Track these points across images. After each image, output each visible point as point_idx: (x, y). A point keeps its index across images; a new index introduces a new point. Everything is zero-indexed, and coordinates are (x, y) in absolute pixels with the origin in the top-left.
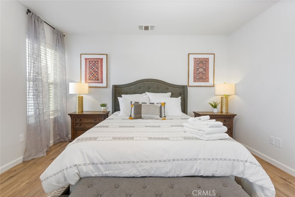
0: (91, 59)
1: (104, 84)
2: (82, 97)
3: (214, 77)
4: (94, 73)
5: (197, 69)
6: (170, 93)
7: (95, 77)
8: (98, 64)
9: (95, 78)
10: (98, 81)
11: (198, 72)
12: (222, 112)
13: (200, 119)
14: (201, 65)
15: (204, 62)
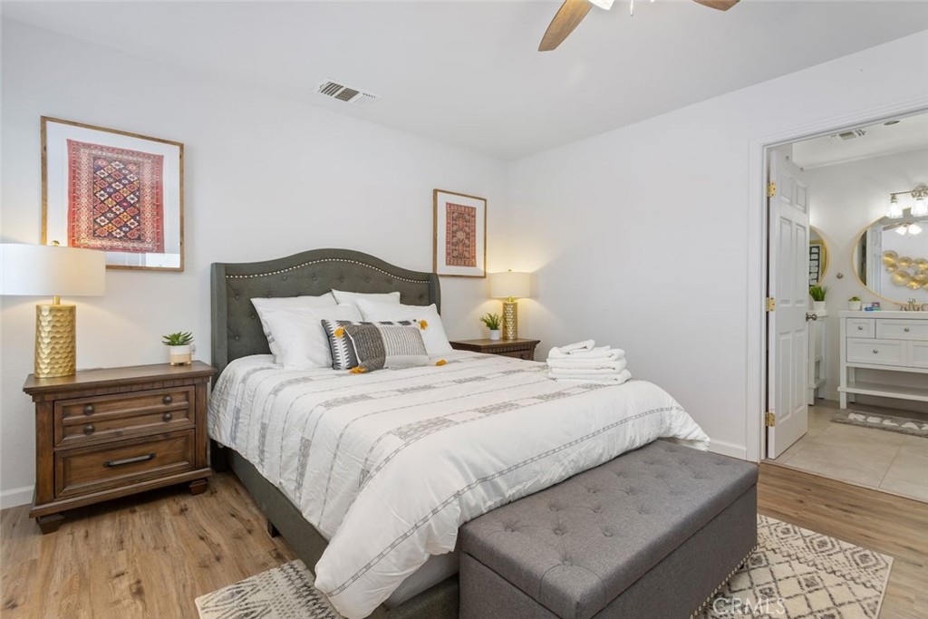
0: (102, 148)
1: (171, 259)
2: (72, 310)
3: (485, 254)
4: (119, 210)
5: (453, 232)
6: (398, 294)
7: (126, 225)
8: (138, 174)
9: (126, 232)
10: (141, 245)
11: (455, 240)
12: (505, 338)
13: (585, 347)
14: (460, 223)
15: (467, 217)
